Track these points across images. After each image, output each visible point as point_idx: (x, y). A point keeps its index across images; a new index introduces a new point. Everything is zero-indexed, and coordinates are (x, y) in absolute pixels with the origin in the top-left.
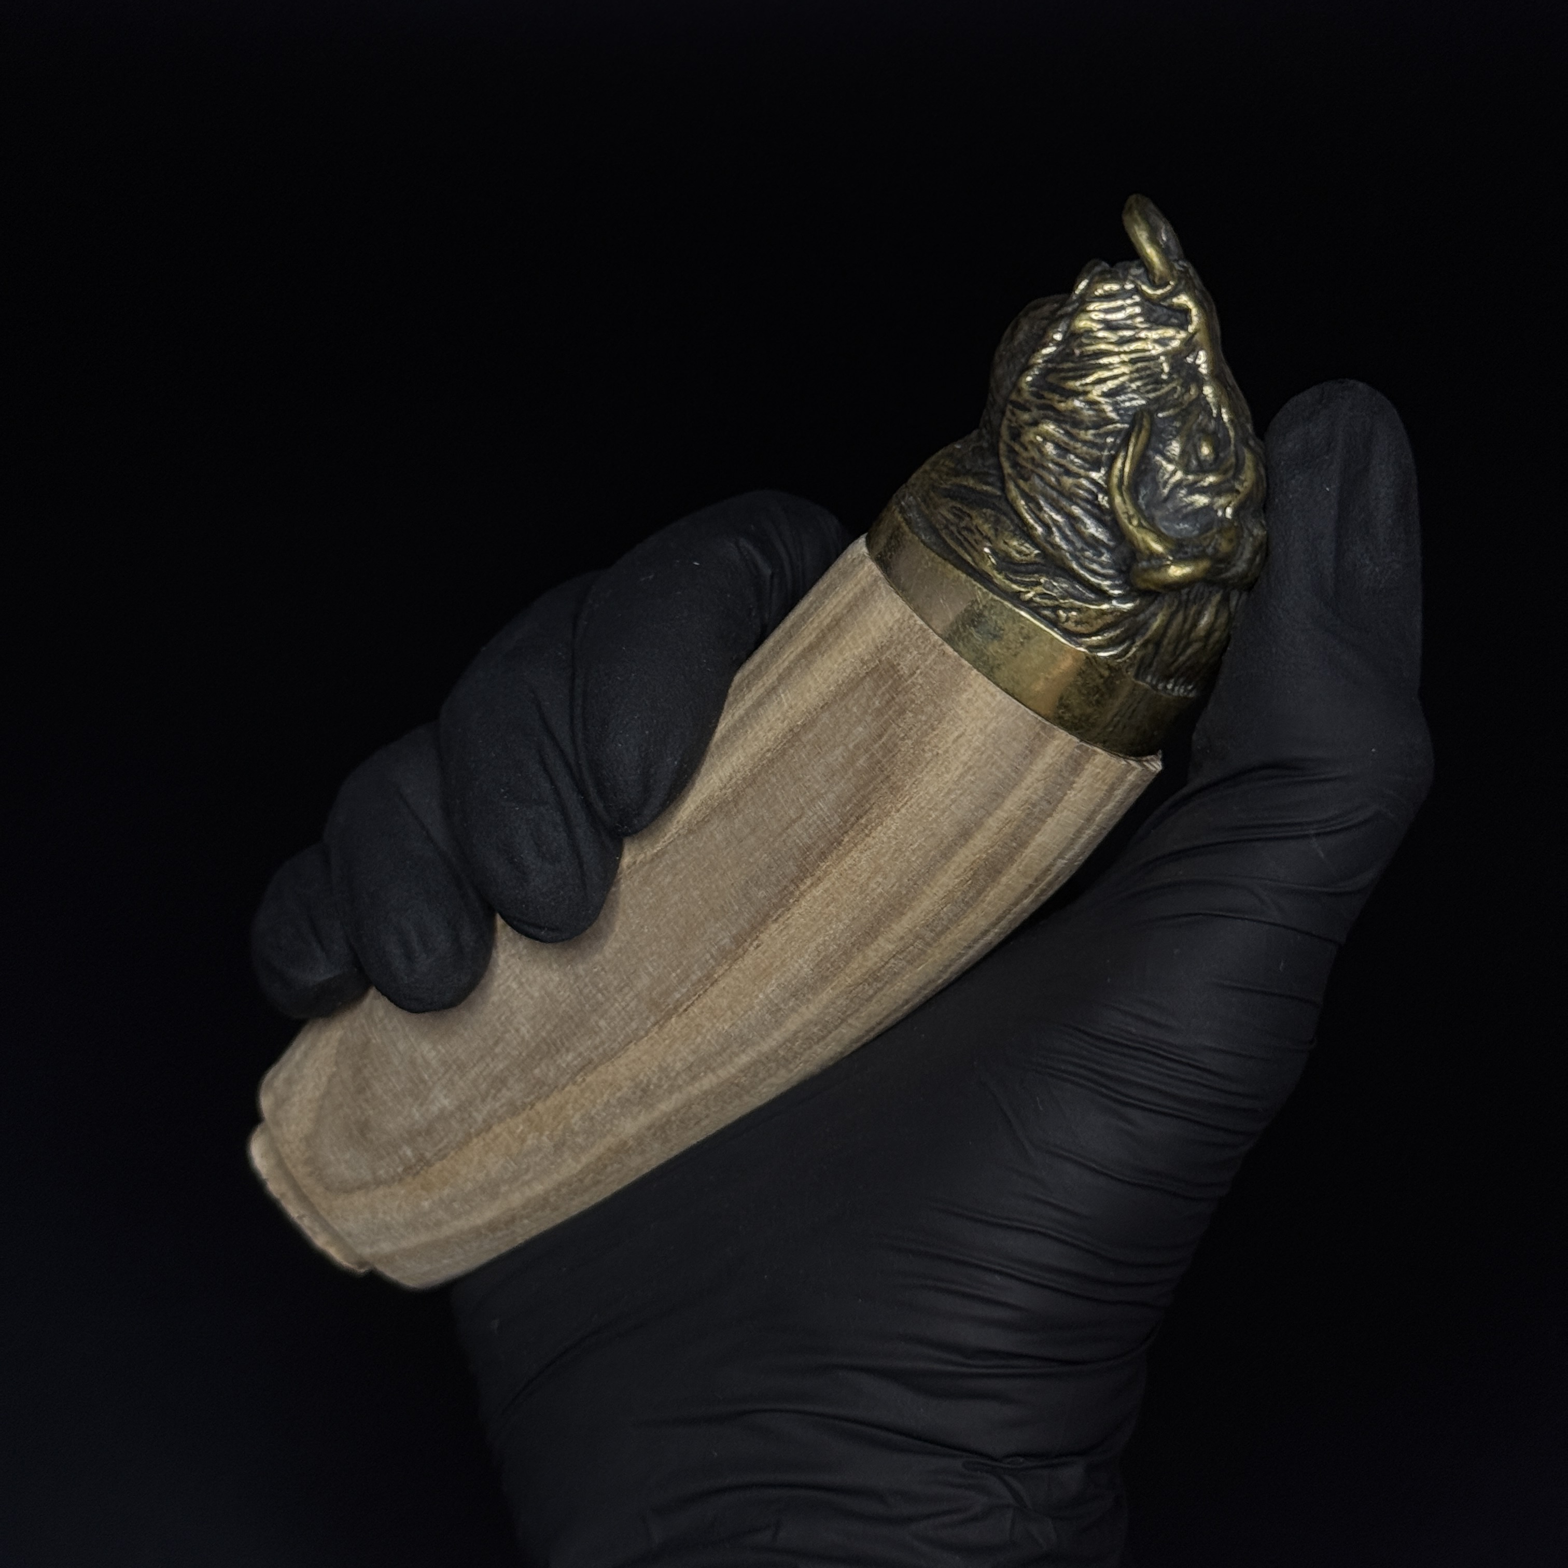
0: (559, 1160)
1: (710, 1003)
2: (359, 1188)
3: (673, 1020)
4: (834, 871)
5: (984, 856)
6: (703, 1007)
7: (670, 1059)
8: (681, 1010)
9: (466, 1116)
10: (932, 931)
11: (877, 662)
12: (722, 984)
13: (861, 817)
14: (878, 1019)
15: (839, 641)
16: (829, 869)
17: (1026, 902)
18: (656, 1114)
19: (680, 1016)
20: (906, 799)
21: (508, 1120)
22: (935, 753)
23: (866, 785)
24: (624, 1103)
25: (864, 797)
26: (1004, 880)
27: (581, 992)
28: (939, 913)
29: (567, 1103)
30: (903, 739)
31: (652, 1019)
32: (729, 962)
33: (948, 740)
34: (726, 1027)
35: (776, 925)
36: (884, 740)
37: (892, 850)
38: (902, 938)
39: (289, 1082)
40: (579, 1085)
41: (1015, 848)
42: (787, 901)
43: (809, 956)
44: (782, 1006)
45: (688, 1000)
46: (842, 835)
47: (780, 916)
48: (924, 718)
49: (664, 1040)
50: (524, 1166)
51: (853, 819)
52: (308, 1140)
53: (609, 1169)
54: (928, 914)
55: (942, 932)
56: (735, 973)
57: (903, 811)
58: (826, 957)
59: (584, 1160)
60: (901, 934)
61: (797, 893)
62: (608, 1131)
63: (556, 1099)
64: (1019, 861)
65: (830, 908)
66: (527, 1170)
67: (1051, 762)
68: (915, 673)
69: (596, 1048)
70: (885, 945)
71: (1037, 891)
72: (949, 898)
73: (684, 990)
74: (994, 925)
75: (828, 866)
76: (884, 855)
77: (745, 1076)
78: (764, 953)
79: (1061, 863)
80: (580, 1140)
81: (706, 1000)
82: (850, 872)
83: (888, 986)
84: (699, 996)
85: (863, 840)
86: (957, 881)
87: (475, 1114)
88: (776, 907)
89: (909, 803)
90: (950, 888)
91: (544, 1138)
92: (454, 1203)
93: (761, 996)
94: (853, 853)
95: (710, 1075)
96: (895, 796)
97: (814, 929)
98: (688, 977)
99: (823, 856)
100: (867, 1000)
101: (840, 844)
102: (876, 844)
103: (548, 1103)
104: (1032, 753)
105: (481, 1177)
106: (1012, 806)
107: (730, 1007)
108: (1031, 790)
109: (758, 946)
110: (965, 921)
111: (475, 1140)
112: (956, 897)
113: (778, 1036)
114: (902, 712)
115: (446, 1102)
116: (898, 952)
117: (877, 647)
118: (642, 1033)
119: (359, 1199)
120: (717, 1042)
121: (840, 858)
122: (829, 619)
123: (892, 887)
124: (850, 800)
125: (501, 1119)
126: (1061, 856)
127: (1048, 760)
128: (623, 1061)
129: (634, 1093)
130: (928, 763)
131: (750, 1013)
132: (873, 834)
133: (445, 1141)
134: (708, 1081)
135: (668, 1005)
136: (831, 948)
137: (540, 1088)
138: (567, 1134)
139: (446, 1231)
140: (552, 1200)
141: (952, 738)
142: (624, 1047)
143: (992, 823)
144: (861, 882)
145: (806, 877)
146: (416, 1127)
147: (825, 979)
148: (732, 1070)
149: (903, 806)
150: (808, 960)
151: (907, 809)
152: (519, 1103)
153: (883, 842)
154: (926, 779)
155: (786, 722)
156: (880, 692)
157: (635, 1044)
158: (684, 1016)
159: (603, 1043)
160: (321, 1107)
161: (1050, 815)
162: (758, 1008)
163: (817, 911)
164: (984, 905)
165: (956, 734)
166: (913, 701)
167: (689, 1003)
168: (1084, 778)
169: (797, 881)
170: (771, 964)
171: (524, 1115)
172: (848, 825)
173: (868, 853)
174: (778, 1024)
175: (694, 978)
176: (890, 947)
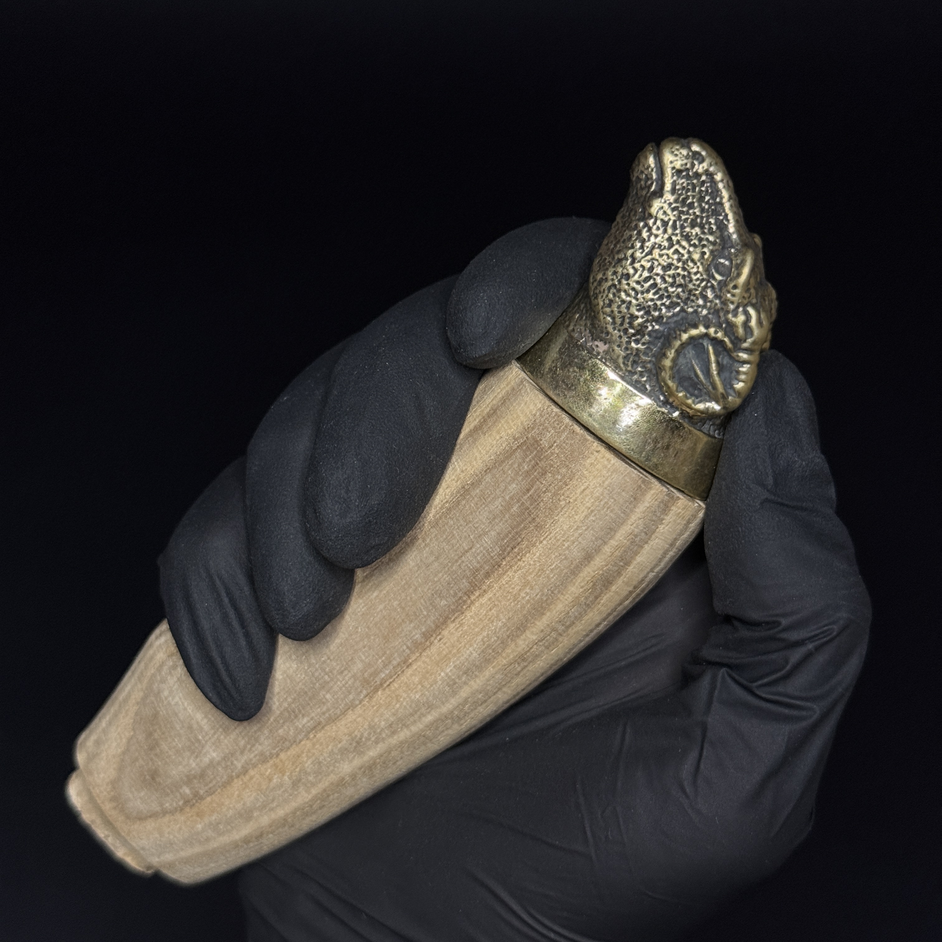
0: (296, 793)
1: (406, 680)
2: (150, 817)
3: (380, 693)
4: (495, 585)
5: (601, 572)
6: (401, 683)
7: (376, 720)
8: (385, 685)
9: (229, 763)
10: (563, 625)
11: (525, 438)
12: (414, 667)
13: (515, 547)
14: (523, 687)
15: (496, 424)
16: (492, 584)
17: (627, 602)
18: (366, 758)
19: (384, 689)
20: (547, 534)
21: (260, 766)
22: (568, 501)
23: (519, 524)
24: (344, 752)
25: (517, 533)
26: (614, 588)
27: (313, 675)
28: (568, 613)
29: (302, 752)
30: (545, 492)
31: (365, 692)
32: (420, 651)
33: (577, 492)
34: (417, 697)
35: (454, 625)
36: (530, 493)
37: (537, 570)
38: (542, 631)
39: (98, 743)
40: (311, 740)
41: (622, 566)
42: (462, 607)
43: (477, 645)
44: (457, 680)
45: (391, 677)
46: (501, 560)
47: (456, 618)
48: (559, 477)
49: (373, 707)
50: (271, 798)
51: (509, 549)
52: (114, 783)
53: (331, 797)
54: (561, 613)
55: (570, 626)
56: (423, 658)
57: (545, 542)
58: (489, 646)
59: (314, 791)
60: (542, 628)
61: (469, 601)
62: (332, 771)
63: (293, 751)
64: (624, 574)
65: (493, 611)
66: (273, 801)
67: (648, 505)
68: (553, 446)
69: (324, 713)
70: (531, 635)
71: (634, 595)
72: (576, 602)
73: (387, 672)
74: (604, 620)
75: (491, 582)
76: (531, 574)
77: (430, 730)
78: (445, 644)
79: (651, 575)
80: (311, 778)
81: (403, 678)
82: (507, 586)
83: (531, 664)
84: (398, 675)
85: (516, 563)
86: (581, 590)
87: (235, 762)
88: (454, 611)
89: (549, 537)
90: (577, 595)
91: (286, 778)
92: (220, 825)
93: (443, 674)
94: (509, 573)
95: (405, 730)
96: (539, 532)
97: (481, 626)
98: (390, 662)
99: (488, 575)
100: (516, 675)
101: (499, 566)
102: (525, 566)
103: (289, 753)
104: (635, 499)
105: (239, 806)
106: (621, 537)
107: (420, 683)
108: (635, 525)
109: (440, 639)
110: (586, 618)
111: (236, 780)
112: (580, 602)
113: (453, 702)
114: (544, 474)
115: (214, 755)
116: (539, 641)
117: (524, 428)
118: (357, 702)
119: (150, 825)
120: (411, 706)
121: (500, 576)
122: (488, 409)
123: (536, 595)
124: (507, 536)
125: (255, 766)
126: (652, 570)
127: (647, 504)
128: (343, 722)
129: (351, 744)
130: (562, 509)
131: (434, 686)
132: (524, 559)
133: (214, 782)
134: (404, 734)
135: (376, 682)
136: (493, 640)
137: (284, 743)
138: (302, 774)
139: (214, 844)
140: (289, 820)
141: (579, 491)
142: (344, 713)
143: (607, 549)
144: (514, 593)
145: (475, 590)
146: (193, 772)
147: (488, 661)
148: (420, 726)
149: (544, 539)
150: (476, 648)
151: (548, 541)
152: (268, 753)
153: (530, 565)
154: (561, 520)
155: (459, 482)
156: (528, 460)
157: (352, 710)
158: (387, 689)
159: (328, 710)
160: (123, 760)
161: (646, 543)
162: (440, 682)
163: (483, 614)
164: (599, 606)
165: (583, 488)
166: (552, 466)
167: (391, 680)
168: (670, 515)
169: (468, 593)
170: (450, 652)
171: (271, 762)
172: (506, 553)
173: (520, 572)
174: (454, 693)
175: (395, 663)
176: (534, 637)
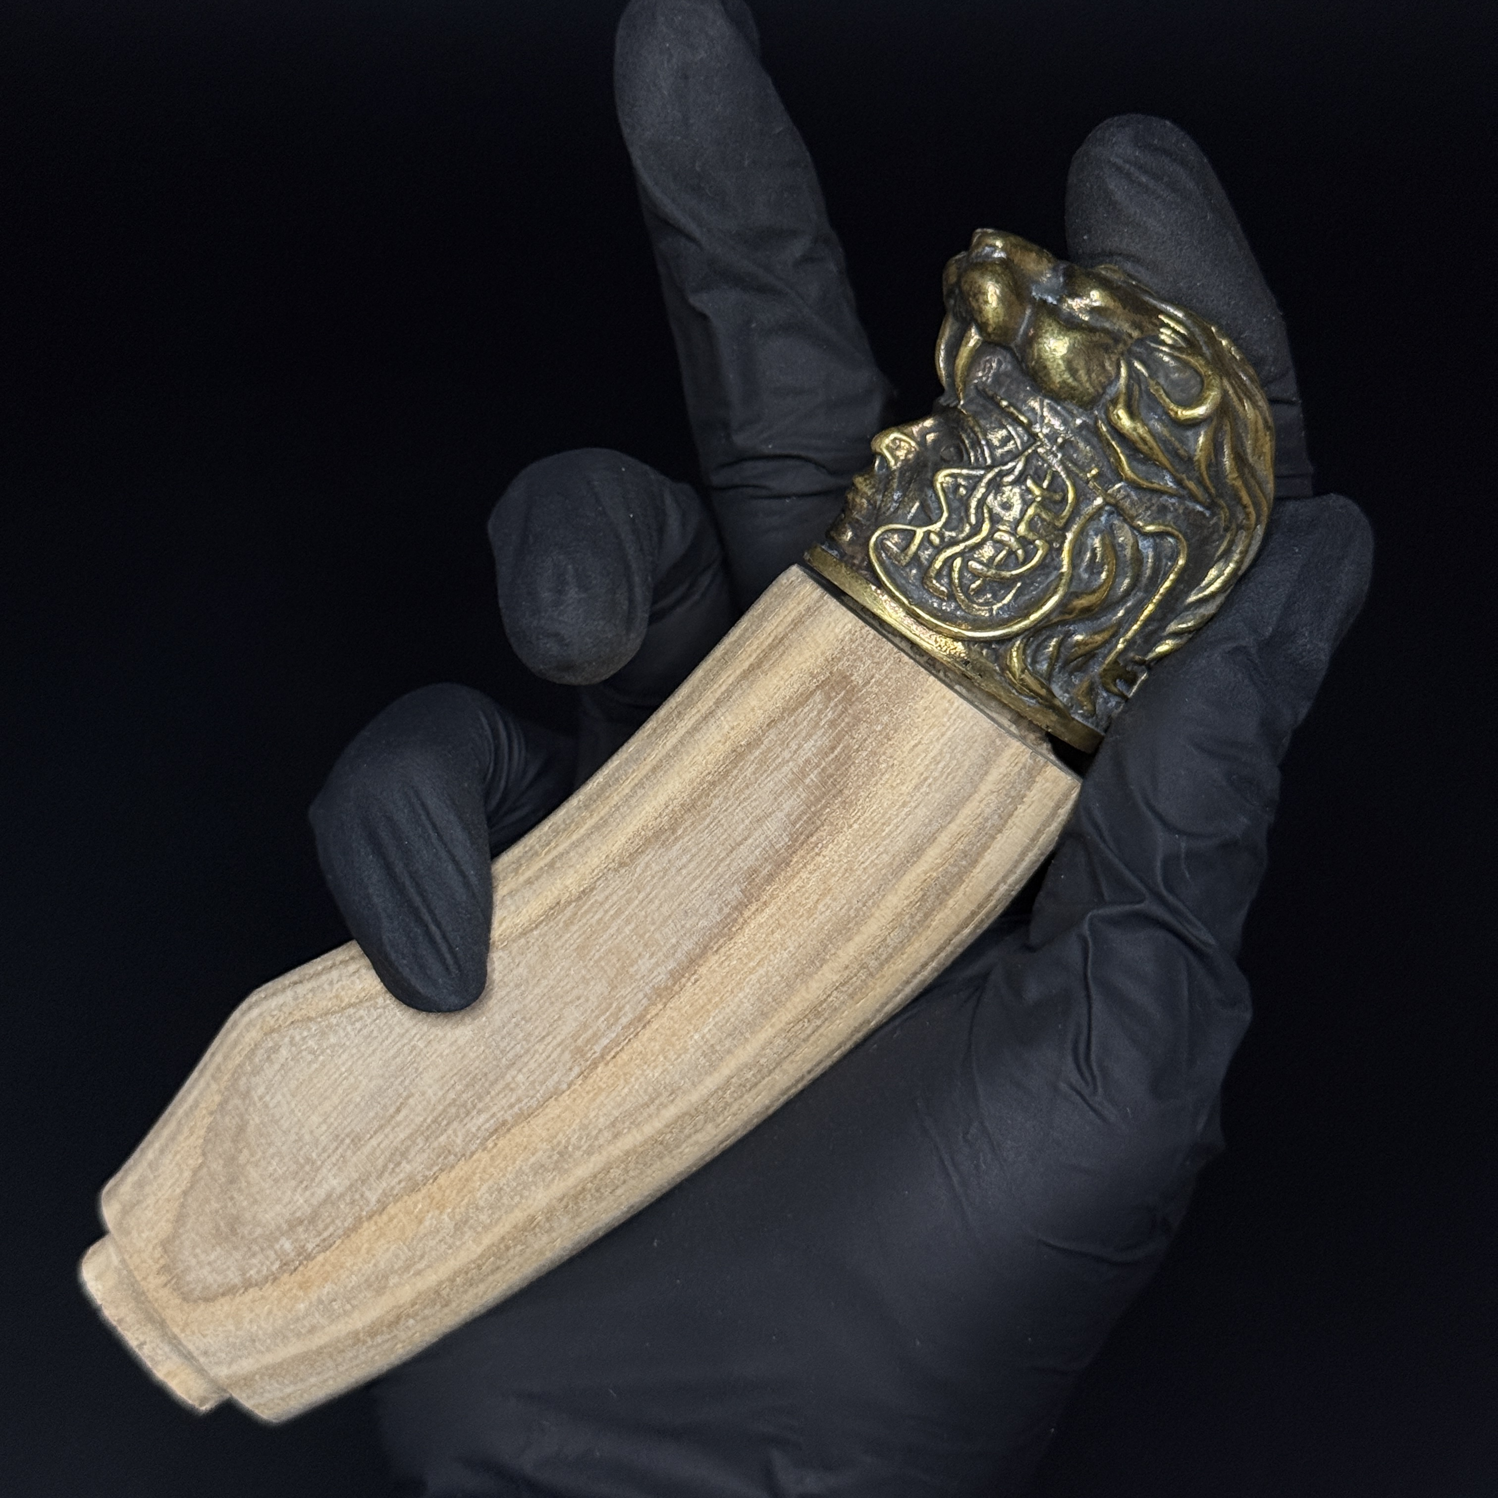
0: (458, 1243)
1: (640, 1048)
2: (223, 1295)
3: (599, 1069)
4: (781, 894)
5: (935, 874)
6: (634, 1053)
7: (592, 1115)
8: (608, 1058)
9: (357, 1196)
10: (877, 959)
11: (828, 674)
12: (655, 1026)
13: (812, 835)
14: (808, 1066)
15: (784, 657)
16: (775, 893)
17: (967, 931)
18: (571, 1181)
19: (607, 1064)
20: (859, 814)
21: (406, 1198)
22: (890, 764)
23: (818, 800)
24: (539, 1169)
25: (814, 813)
26: (951, 902)
27: (498, 1046)
28: (885, 940)
29: (474, 1173)
30: (857, 750)
31: (576, 1070)
32: (664, 1000)
33: (904, 750)
34: (656, 1075)
35: (717, 957)
36: (836, 752)
37: (842, 870)
38: (847, 967)
40: (489, 1152)
41: (965, 867)
42: (730, 929)
43: (751, 989)
44: (718, 1048)
45: (618, 1044)
46: (791, 855)
47: (721, 946)
48: (879, 728)
49: (588, 1093)
50: (418, 1253)
51: (803, 837)
52: (167, 1244)
53: (511, 1251)
54: (875, 939)
55: (887, 960)
56: (668, 1012)
57: (856, 826)
58: (767, 989)
59: (487, 1240)
60: (847, 963)
61: (741, 920)
62: (516, 1205)
63: (462, 1169)
64: (967, 880)
65: (776, 935)
66: (422, 1257)
67: (1005, 772)
68: (869, 682)
69: (511, 1106)
70: (829, 975)
71: (977, 919)
72: (897, 921)
73: (613, 1035)
74: (935, 955)
75: (775, 890)
76: (833, 875)
77: (671, 1132)
78: (702, 988)
79: (1003, 888)
80: (483, 1217)
81: (636, 1044)
82: (798, 894)
83: (827, 1024)
84: (630, 1040)
85: (813, 858)
86: (906, 902)
87: (368, 1194)
88: (721, 934)
89: (862, 818)
90: (899, 910)
91: (445, 1217)
92: (334, 1303)
93: (696, 1037)
94: (801, 874)
95: (634, 1131)
96: (848, 811)
97: (758, 958)
98: (618, 1019)
99: (770, 878)
100: (804, 1040)
101: (788, 864)
102: (826, 863)
103: (453, 1175)
104: (987, 762)
105: (368, 1268)
106: (965, 819)
107: (663, 1051)
108: (985, 802)
109: (696, 981)
110: (909, 950)
111: (366, 1224)
112: (903, 921)
113: (711, 1082)
114: (857, 720)
115: (335, 1182)
116: (842, 985)
117: (827, 660)
118: (565, 1086)
119: (223, 1306)
120: (645, 1091)
121: (789, 880)
122: (770, 640)
123: (841, 909)
124: (799, 818)
125: (397, 1199)
126: (1004, 879)
127: (1002, 770)
128: (540, 1120)
129: (550, 1157)
130: (883, 774)
131: (683, 1056)
132: (824, 853)
133: (331, 1229)
134: (631, 1139)
135: (595, 1053)
136: (774, 980)
137: (445, 1158)
138: (471, 1211)
139: (319, 1340)
140: (444, 1293)
141: (908, 748)
142: (543, 1104)
143: (944, 839)
144: (809, 906)
145: (751, 903)
146: (298, 1214)
147: (764, 1015)
148: (658, 1124)
149: (855, 822)
150: (748, 993)
151: (860, 824)
152: (419, 1178)
153: (833, 861)
154: (880, 792)
155: (728, 743)
156: (832, 704)
157: (556, 1099)
158: (611, 1065)
159: (519, 1100)
160: (183, 1206)
161: (1000, 831)
162: (692, 1050)
163: (762, 939)
164: (929, 932)
165: (913, 743)
166: (867, 712)
167: (619, 1049)
168: (1034, 791)
169: (739, 907)
170: (710, 1000)
171: (424, 1191)
172: (797, 844)
173: (817, 873)
174: (713, 1067)
175: (624, 1021)
176: (835, 978)
